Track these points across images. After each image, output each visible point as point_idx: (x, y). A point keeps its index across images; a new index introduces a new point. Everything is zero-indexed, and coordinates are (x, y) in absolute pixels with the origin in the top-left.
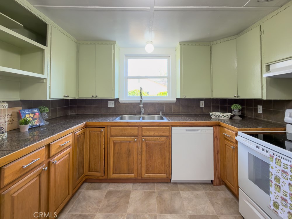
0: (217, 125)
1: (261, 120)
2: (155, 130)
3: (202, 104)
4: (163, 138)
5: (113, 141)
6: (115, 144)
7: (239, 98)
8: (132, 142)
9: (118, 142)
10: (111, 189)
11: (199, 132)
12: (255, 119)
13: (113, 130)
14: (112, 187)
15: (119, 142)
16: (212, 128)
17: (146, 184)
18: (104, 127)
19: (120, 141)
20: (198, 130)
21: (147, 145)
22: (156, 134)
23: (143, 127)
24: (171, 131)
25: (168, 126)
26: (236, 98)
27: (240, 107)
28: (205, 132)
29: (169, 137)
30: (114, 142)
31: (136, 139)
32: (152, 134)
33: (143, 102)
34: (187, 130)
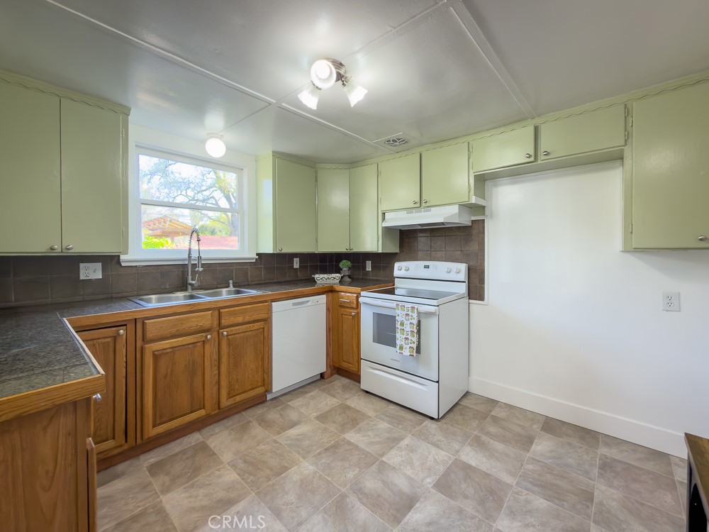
0: (330, 291)
1: (369, 280)
2: (245, 311)
3: (296, 264)
4: (258, 324)
5: (153, 352)
6: (156, 357)
7: (351, 251)
8: (199, 344)
9: (165, 351)
10: (153, 460)
11: (309, 304)
12: (363, 279)
13: (153, 327)
14: (152, 458)
15: (168, 350)
16: (324, 296)
17: (225, 421)
18: (125, 325)
19: (170, 348)
20: (308, 301)
21: (229, 344)
22: (247, 319)
23: (222, 310)
24: (270, 310)
25: (266, 301)
26: (349, 251)
27: (349, 263)
28: (317, 303)
29: (267, 321)
30: (156, 353)
31: (209, 337)
32: (240, 319)
33: (193, 262)
34: (294, 304)
